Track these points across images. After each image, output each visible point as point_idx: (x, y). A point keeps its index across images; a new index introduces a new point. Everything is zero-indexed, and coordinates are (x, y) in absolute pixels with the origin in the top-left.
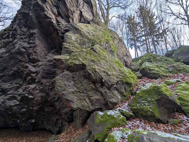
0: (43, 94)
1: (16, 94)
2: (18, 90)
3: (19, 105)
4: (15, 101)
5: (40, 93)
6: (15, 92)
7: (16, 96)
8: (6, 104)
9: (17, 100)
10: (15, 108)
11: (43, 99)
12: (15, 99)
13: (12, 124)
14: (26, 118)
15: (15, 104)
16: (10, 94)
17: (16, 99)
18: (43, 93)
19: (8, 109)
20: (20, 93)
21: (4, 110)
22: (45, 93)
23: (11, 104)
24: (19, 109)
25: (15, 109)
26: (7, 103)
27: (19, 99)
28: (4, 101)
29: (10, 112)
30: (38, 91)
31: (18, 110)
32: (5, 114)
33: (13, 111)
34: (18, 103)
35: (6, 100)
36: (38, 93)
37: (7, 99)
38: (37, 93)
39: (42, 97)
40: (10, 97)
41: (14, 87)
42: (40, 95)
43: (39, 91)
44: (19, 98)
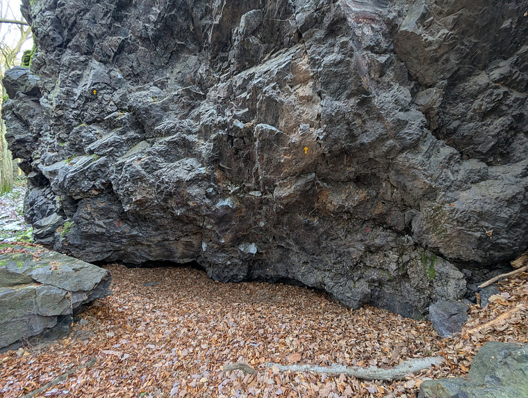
0: (337, 103)
1: (189, 132)
2: (195, 112)
3: (207, 178)
4: (190, 161)
5: (317, 97)
6: (186, 122)
7: (192, 138)
8: (161, 175)
9: (198, 156)
10: (194, 190)
11: (334, 135)
12: (187, 155)
13: (184, 256)
14: (229, 235)
15: (192, 174)
16: (168, 133)
17: (194, 156)
18: (336, 95)
19: (170, 195)
20: (205, 118)
21: (157, 198)
22: (349, 97)
23: (180, 175)
24: (208, 196)
25: (195, 196)
26: (164, 169)
27: (204, 152)
28: (149, 159)
29: (178, 208)
30: (305, 90)
31: (207, 201)
32: (162, 217)
33: (191, 203)
34: (203, 170)
35: (159, 160)
36: (309, 100)
37: (161, 154)
38: (302, 98)
39: (331, 120)
40: (169, 142)
41: (176, 98)
42: (317, 109)
43: (314, 88)
44: (205, 147)
